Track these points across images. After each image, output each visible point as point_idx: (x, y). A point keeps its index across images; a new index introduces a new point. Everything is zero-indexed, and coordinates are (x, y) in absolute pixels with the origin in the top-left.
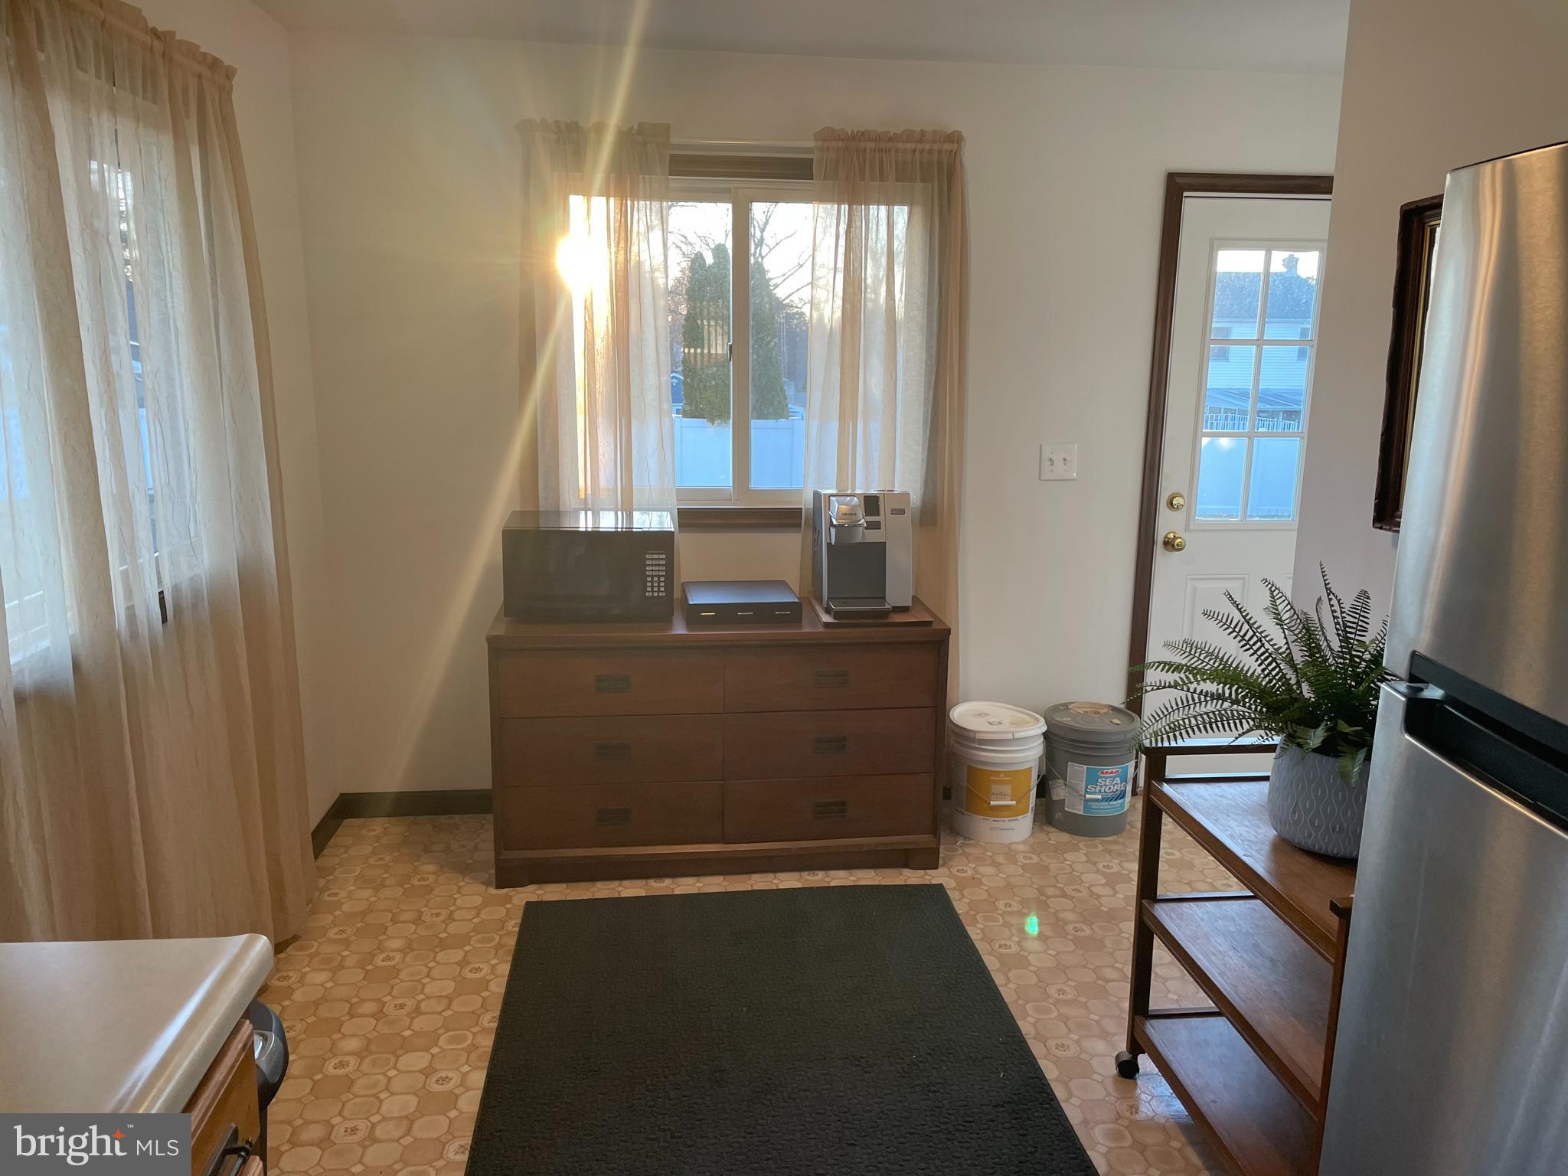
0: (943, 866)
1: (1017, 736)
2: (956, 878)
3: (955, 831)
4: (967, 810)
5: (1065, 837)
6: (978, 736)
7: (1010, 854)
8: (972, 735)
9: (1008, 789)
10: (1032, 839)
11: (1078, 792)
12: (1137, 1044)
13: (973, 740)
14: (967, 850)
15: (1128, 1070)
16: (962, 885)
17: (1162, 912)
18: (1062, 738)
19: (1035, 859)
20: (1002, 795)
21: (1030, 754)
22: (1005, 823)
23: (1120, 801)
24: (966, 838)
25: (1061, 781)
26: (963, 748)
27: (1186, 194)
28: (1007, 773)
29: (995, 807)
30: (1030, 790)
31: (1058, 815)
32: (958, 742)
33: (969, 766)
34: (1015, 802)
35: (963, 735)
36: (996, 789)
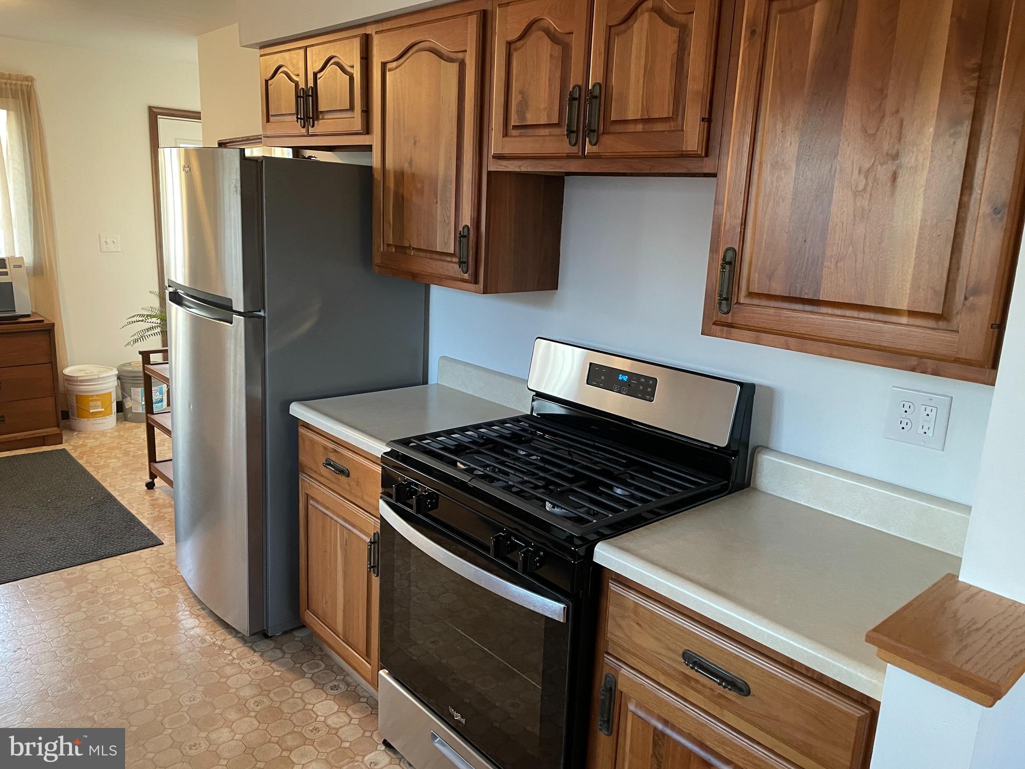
0: (66, 442)
1: (100, 376)
2: (73, 446)
3: (71, 429)
4: (78, 417)
5: (134, 424)
6: (79, 379)
7: (103, 434)
8: (76, 378)
9: (99, 403)
10: (116, 428)
11: (137, 401)
12: (153, 476)
13: (77, 381)
14: (79, 435)
15: (150, 486)
16: (75, 448)
17: (156, 418)
18: (126, 376)
19: (117, 434)
20: (96, 407)
21: (110, 385)
22: (100, 420)
23: (160, 404)
24: (79, 431)
25: (129, 398)
26: (72, 387)
27: (159, 116)
28: (97, 396)
29: (93, 413)
30: (112, 403)
31: (129, 415)
32: (68, 384)
33: (77, 396)
34: (103, 409)
35: (69, 380)
36: (92, 404)
